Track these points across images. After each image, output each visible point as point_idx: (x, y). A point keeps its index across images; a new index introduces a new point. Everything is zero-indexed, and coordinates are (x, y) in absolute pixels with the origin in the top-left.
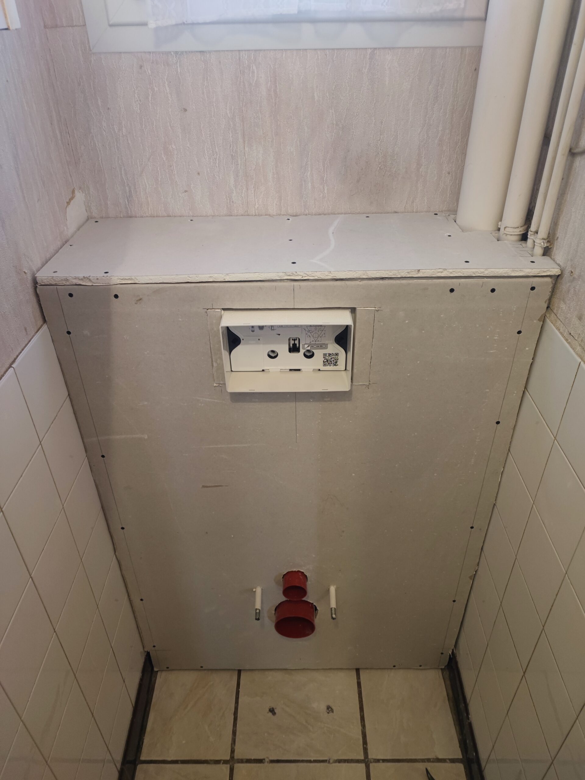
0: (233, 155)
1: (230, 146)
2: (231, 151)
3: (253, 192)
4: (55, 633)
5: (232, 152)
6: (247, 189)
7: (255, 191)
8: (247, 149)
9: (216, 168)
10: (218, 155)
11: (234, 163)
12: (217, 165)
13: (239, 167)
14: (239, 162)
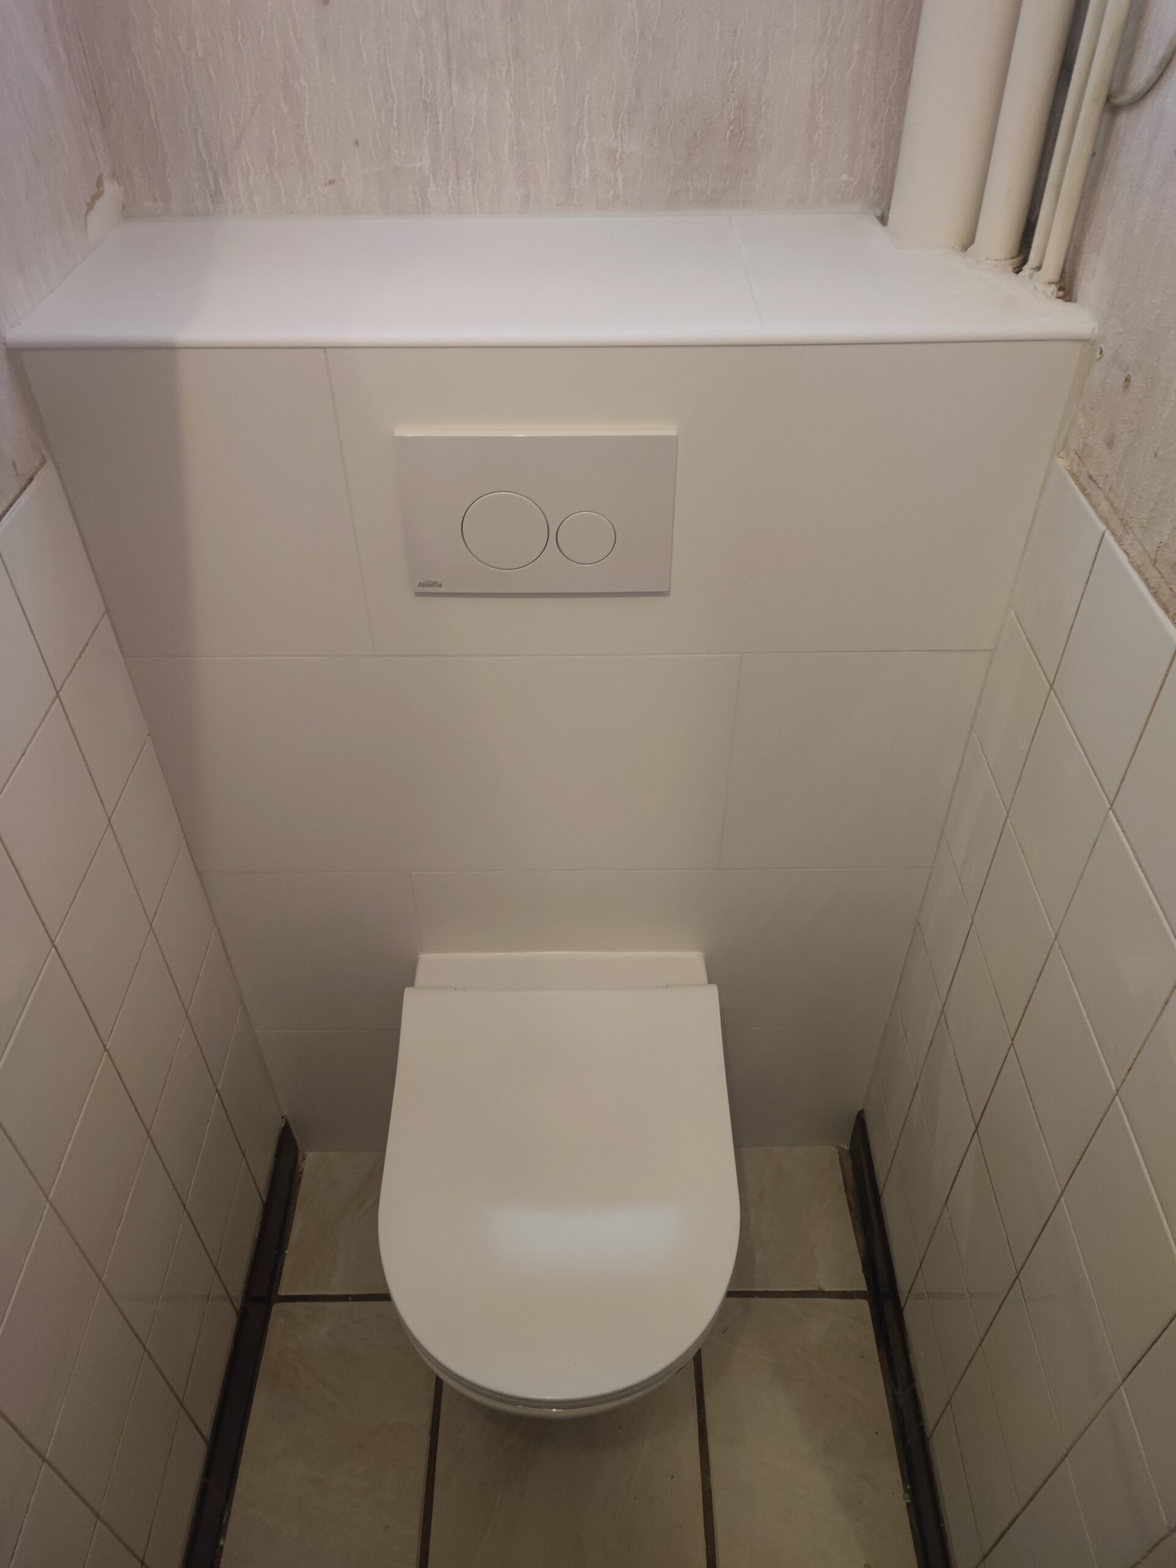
0: (428, 101)
1: (421, 83)
2: (423, 93)
3: (470, 184)
4: (106, 1053)
5: (425, 94)
6: (458, 178)
7: (474, 182)
8: (455, 89)
9: (392, 130)
10: (397, 102)
11: (430, 121)
12: (395, 125)
13: (441, 130)
14: (441, 119)
